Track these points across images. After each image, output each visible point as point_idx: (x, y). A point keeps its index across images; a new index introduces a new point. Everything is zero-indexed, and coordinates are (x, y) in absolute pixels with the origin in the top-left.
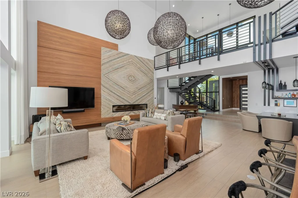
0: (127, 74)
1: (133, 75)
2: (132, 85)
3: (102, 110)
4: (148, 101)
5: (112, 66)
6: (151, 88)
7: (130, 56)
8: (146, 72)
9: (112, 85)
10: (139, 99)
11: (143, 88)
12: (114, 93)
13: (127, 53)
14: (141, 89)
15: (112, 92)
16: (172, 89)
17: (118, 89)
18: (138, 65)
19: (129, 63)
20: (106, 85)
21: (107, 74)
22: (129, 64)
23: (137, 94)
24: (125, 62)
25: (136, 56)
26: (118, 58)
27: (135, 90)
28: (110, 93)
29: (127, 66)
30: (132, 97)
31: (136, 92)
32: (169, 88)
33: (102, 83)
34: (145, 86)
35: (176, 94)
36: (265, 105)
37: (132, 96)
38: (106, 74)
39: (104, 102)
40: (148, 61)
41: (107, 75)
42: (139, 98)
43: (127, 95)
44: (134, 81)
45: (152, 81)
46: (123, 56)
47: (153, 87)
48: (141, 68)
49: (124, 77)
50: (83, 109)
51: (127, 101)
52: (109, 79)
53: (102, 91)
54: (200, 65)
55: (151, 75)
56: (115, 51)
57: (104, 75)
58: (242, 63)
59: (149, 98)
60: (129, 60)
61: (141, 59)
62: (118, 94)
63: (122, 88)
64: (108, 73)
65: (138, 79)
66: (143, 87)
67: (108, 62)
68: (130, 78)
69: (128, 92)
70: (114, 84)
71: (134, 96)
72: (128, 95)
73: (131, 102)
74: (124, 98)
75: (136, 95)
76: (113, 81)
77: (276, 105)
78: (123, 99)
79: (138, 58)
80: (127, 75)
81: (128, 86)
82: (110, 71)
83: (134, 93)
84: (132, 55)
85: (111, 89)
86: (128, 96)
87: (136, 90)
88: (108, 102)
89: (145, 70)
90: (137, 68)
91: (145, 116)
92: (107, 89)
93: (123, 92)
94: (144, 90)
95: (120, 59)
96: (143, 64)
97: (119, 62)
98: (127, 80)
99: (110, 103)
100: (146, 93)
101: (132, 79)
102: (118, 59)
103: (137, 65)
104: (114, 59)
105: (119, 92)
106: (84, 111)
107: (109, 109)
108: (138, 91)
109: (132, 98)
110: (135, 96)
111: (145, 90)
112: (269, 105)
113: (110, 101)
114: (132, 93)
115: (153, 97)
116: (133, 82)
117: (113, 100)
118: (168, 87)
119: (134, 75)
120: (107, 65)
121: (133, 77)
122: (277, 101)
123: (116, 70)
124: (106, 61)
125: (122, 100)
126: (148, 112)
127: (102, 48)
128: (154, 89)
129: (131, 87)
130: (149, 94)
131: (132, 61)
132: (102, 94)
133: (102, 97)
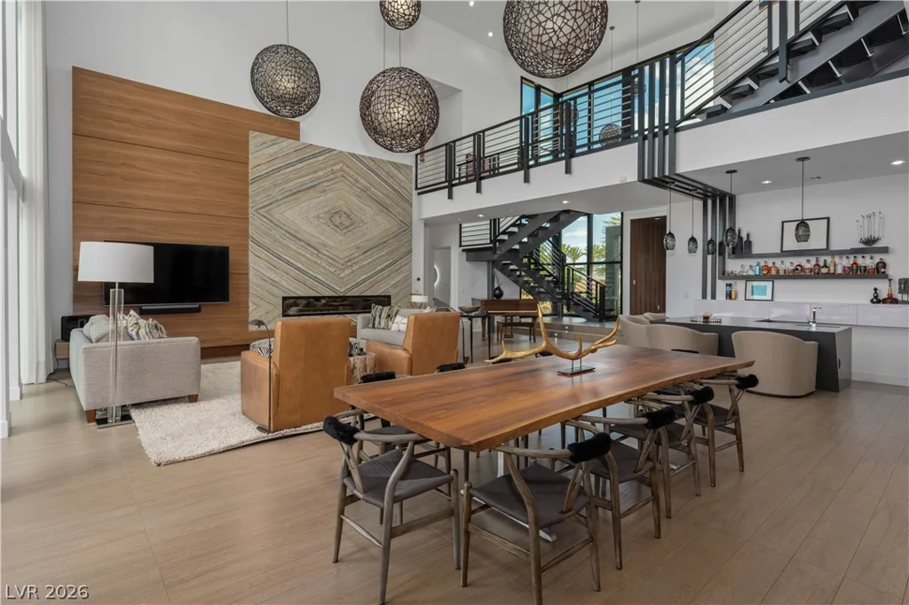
0: (325, 207)
1: (345, 209)
2: (341, 241)
3: (251, 309)
4: (394, 286)
5: (279, 185)
6: (403, 250)
7: (336, 154)
8: (388, 201)
9: (282, 240)
10: (364, 281)
11: (376, 249)
12: (288, 263)
13: (328, 146)
14: (370, 253)
15: (280, 258)
16: (473, 253)
17: (299, 251)
18: (362, 181)
19: (332, 176)
20: (267, 242)
21: (267, 208)
22: (332, 180)
23: (357, 266)
24: (321, 173)
25: (353, 155)
26: (300, 161)
27: (351, 253)
28: (274, 263)
29: (325, 184)
30: (342, 275)
31: (354, 261)
32: (463, 250)
33: (252, 233)
34: (385, 242)
35: (486, 263)
36: (704, 297)
37: (343, 270)
38: (262, 207)
39: (258, 286)
40: (393, 169)
41: (267, 212)
42: (364, 277)
43: (327, 267)
44: (350, 228)
45: (406, 227)
46: (314, 156)
47: (410, 245)
48: (372, 189)
49: (318, 217)
50: (196, 305)
51: (328, 286)
52: (270, 220)
53: (252, 258)
54: (526, 184)
55: (404, 209)
56: (291, 141)
57: (259, 209)
58: (618, 183)
59: (397, 279)
60: (334, 168)
61: (372, 163)
62: (300, 266)
63: (313, 247)
64: (270, 204)
65: (362, 221)
66: (378, 246)
67: (268, 175)
68: (337, 220)
69: (330, 260)
70: (288, 235)
71: (347, 272)
72: (330, 269)
73: (339, 289)
74: (319, 276)
75: (354, 269)
76: (286, 228)
77: (729, 296)
78: (315, 279)
79: (361, 162)
80: (327, 209)
81: (328, 242)
82: (275, 199)
83: (349, 264)
84: (341, 152)
85: (279, 251)
86: (331, 272)
87: (356, 255)
88: (269, 287)
89: (382, 195)
90: (359, 190)
91: (371, 325)
92: (268, 250)
93: (315, 260)
94: (379, 255)
95: (304, 163)
96: (376, 177)
97: (303, 173)
98: (326, 224)
99: (275, 290)
100: (387, 263)
101: (341, 220)
102: (299, 166)
103: (357, 181)
104: (287, 166)
105: (303, 259)
106: (198, 310)
107: (271, 307)
108: (360, 258)
109: (343, 278)
110: (353, 272)
111: (383, 253)
112: (714, 297)
113: (274, 284)
114: (343, 262)
115: (409, 276)
116: (345, 231)
117: (284, 283)
118: (460, 246)
119: (347, 211)
120: (266, 183)
121: (344, 216)
122: (730, 285)
123: (292, 197)
124: (264, 170)
125: (309, 281)
126: (378, 314)
127: (252, 134)
128: (413, 250)
129: (339, 245)
130: (398, 267)
131: (341, 170)
132: (251, 265)
133: (252, 271)
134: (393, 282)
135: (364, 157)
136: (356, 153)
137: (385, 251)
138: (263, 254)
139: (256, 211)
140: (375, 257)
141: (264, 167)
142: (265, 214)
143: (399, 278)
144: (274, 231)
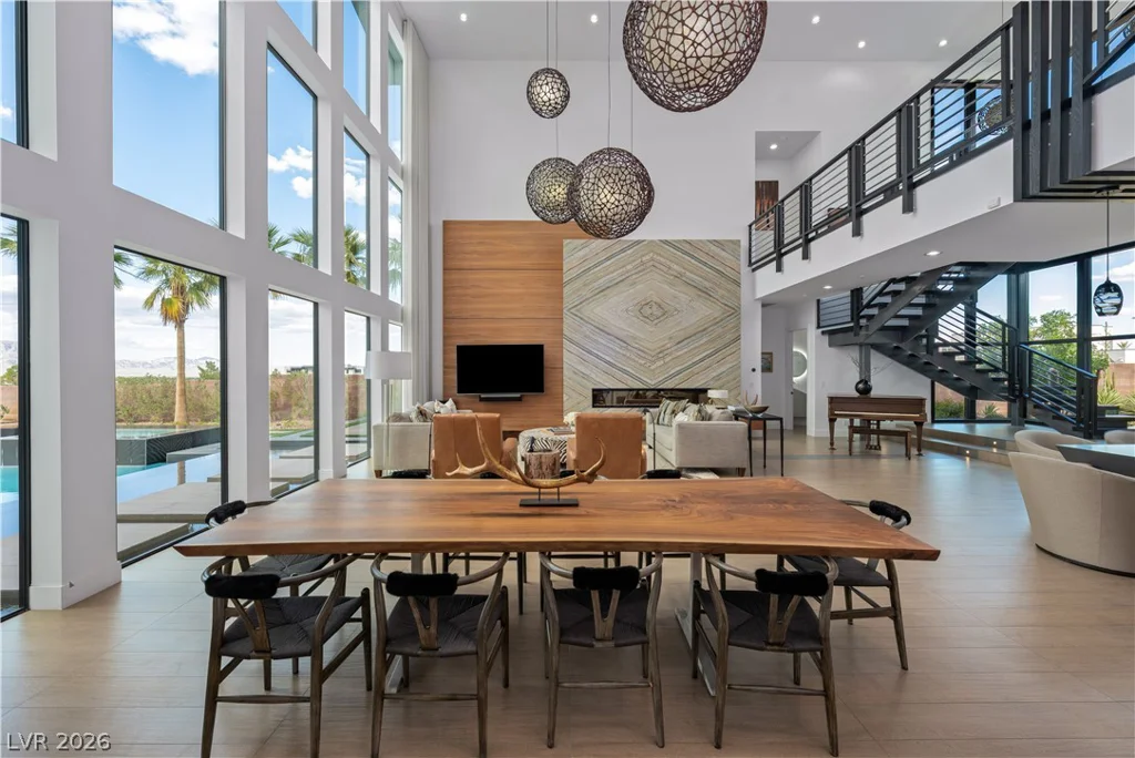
0: (634, 299)
1: (655, 299)
2: (651, 332)
3: (565, 399)
4: (717, 378)
5: (589, 284)
6: (729, 337)
7: (646, 245)
8: (707, 284)
9: (591, 335)
10: (679, 372)
11: (694, 337)
12: (597, 356)
14: (685, 342)
15: (590, 352)
16: (837, 335)
17: (609, 345)
18: (675, 267)
19: (642, 268)
20: (576, 337)
21: (578, 307)
22: (641, 271)
23: (670, 358)
24: (629, 267)
25: (666, 242)
26: (608, 259)
27: (662, 344)
28: (585, 358)
29: (634, 277)
30: (653, 367)
31: (666, 352)
32: (825, 332)
33: (566, 332)
34: (705, 329)
35: (857, 348)
37: (654, 362)
38: (573, 307)
39: (570, 379)
40: (713, 248)
41: (578, 310)
42: (678, 369)
43: (637, 359)
44: (661, 319)
45: (734, 312)
46: (623, 251)
47: (738, 330)
48: (688, 273)
49: (627, 310)
50: (518, 395)
51: (640, 380)
52: (581, 318)
53: (566, 354)
55: (728, 291)
57: (570, 309)
59: (719, 371)
60: (644, 259)
61: (687, 246)
62: (608, 358)
63: (621, 341)
64: (581, 303)
65: (676, 310)
66: (695, 335)
67: (578, 276)
68: (647, 311)
69: (640, 353)
70: (597, 330)
71: (658, 364)
72: (640, 361)
73: (650, 382)
74: (628, 369)
75: (667, 360)
76: (595, 324)
78: (623, 371)
79: (674, 246)
80: (636, 301)
81: (639, 335)
82: (585, 298)
83: (661, 355)
84: (652, 241)
85: (589, 345)
86: (641, 365)
87: (668, 346)
88: (579, 379)
89: (700, 280)
90: (672, 278)
92: (579, 345)
93: (625, 353)
94: (697, 345)
95: (612, 260)
96: (693, 261)
97: (611, 269)
98: (636, 316)
99: (589, 384)
100: (708, 353)
101: (652, 312)
102: (609, 262)
103: (670, 268)
104: (596, 266)
105: (611, 352)
106: (519, 399)
107: (582, 398)
108: (672, 349)
109: (653, 370)
110: (665, 363)
111: (701, 343)
113: (585, 376)
114: (653, 354)
115: (738, 367)
116: (657, 321)
117: (593, 376)
118: (819, 327)
119: (659, 301)
120: (578, 284)
121: (655, 307)
123: (601, 295)
124: (574, 273)
125: (619, 374)
127: (566, 242)
128: (742, 336)
129: (652, 337)
130: (720, 357)
131: (652, 259)
132: (565, 360)
133: (565, 366)
134: (714, 374)
135: (679, 241)
136: (669, 238)
137: (705, 340)
138: (573, 348)
139: (568, 310)
140: (692, 347)
141: (575, 269)
142: (577, 313)
143: (723, 369)
144: (585, 328)
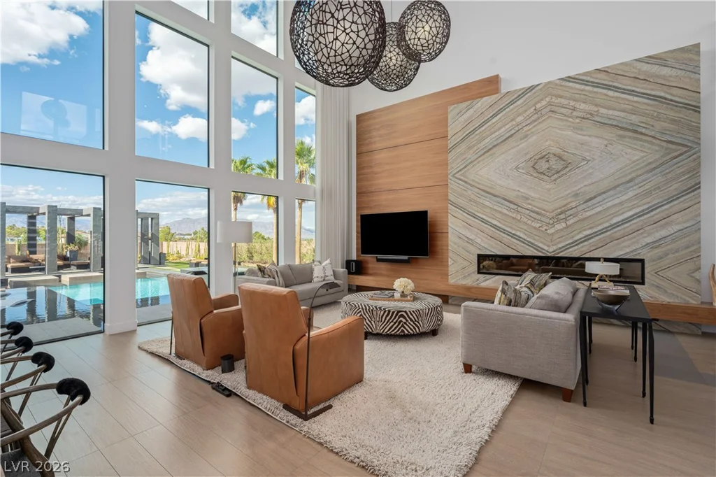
0: (526, 154)
1: (554, 150)
2: (549, 190)
3: (450, 263)
4: (654, 245)
5: (474, 146)
7: (541, 90)
8: (634, 119)
9: (476, 198)
10: (587, 238)
11: (612, 193)
12: (483, 221)
13: (530, 85)
14: (599, 199)
15: (475, 216)
17: (495, 207)
18: (583, 106)
19: (536, 116)
20: (462, 202)
21: (463, 171)
22: (535, 121)
23: (576, 219)
24: (519, 119)
25: (569, 79)
26: (495, 115)
27: (565, 202)
28: (470, 222)
29: (526, 129)
30: (550, 231)
31: (571, 212)
33: (451, 197)
34: (629, 181)
37: (553, 225)
38: (458, 172)
39: (455, 244)
40: (644, 67)
41: (462, 175)
42: (587, 233)
43: (529, 222)
44: (562, 173)
46: (512, 102)
47: (697, 175)
48: (603, 111)
49: (517, 168)
50: (406, 258)
51: (530, 244)
52: (466, 182)
53: (451, 219)
56: (485, 99)
57: (455, 174)
59: (658, 235)
60: (538, 106)
61: (602, 76)
62: (494, 222)
63: (508, 201)
64: (465, 167)
65: (584, 159)
66: (615, 188)
67: (464, 140)
68: (543, 166)
69: (532, 214)
70: (482, 193)
71: (559, 227)
72: (534, 224)
73: (546, 248)
74: (518, 233)
75: (569, 223)
76: (480, 187)
78: (513, 236)
79: (587, 83)
80: (528, 156)
81: (532, 194)
82: (470, 161)
83: (562, 216)
84: (550, 82)
85: (473, 209)
86: (535, 228)
87: (574, 204)
88: (464, 244)
89: (623, 114)
90: (578, 121)
92: (463, 209)
93: (514, 215)
94: (617, 201)
95: (499, 116)
96: (611, 93)
97: (499, 126)
98: (528, 173)
99: (471, 248)
100: (638, 210)
101: (550, 165)
102: (496, 119)
103: (574, 109)
104: (481, 126)
105: (498, 215)
106: (407, 262)
107: (466, 263)
108: (580, 208)
109: (552, 234)
110: (568, 227)
111: (625, 198)
113: (470, 241)
114: (553, 214)
116: (556, 176)
117: (479, 241)
119: (559, 151)
120: (463, 147)
121: (553, 160)
123: (487, 154)
124: (459, 138)
125: (506, 238)
127: (451, 108)
129: (546, 195)
130: (661, 216)
131: (550, 104)
132: (450, 224)
133: (450, 231)
134: (649, 240)
135: (588, 73)
136: (572, 74)
137: (631, 194)
138: (459, 213)
139: (453, 176)
140: (609, 204)
141: (460, 134)
142: (462, 178)
143: (664, 233)
144: (470, 192)
